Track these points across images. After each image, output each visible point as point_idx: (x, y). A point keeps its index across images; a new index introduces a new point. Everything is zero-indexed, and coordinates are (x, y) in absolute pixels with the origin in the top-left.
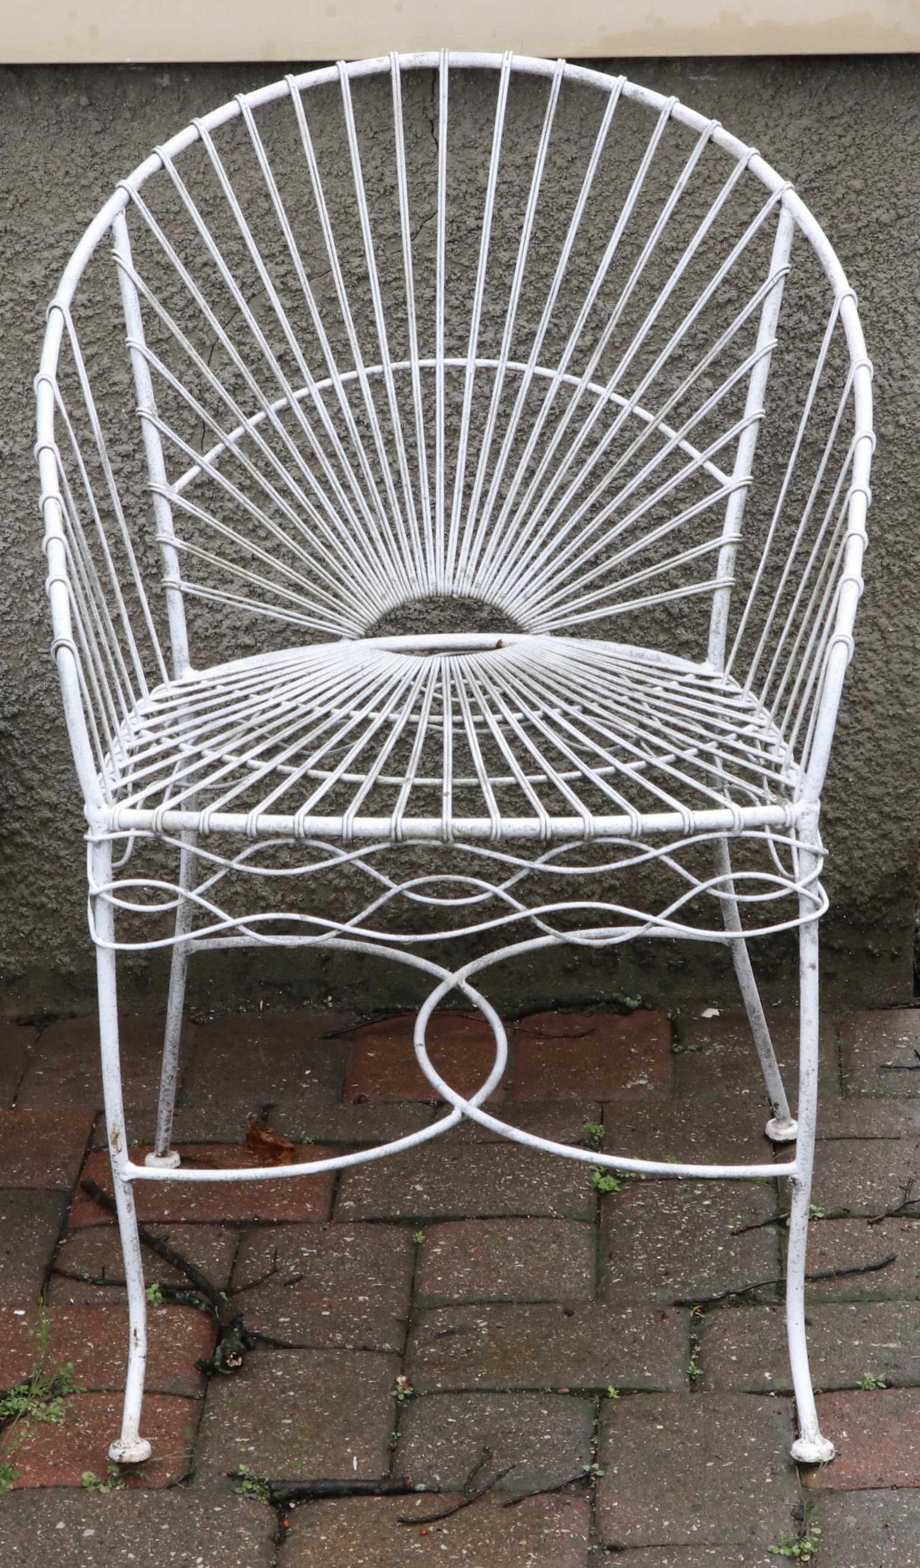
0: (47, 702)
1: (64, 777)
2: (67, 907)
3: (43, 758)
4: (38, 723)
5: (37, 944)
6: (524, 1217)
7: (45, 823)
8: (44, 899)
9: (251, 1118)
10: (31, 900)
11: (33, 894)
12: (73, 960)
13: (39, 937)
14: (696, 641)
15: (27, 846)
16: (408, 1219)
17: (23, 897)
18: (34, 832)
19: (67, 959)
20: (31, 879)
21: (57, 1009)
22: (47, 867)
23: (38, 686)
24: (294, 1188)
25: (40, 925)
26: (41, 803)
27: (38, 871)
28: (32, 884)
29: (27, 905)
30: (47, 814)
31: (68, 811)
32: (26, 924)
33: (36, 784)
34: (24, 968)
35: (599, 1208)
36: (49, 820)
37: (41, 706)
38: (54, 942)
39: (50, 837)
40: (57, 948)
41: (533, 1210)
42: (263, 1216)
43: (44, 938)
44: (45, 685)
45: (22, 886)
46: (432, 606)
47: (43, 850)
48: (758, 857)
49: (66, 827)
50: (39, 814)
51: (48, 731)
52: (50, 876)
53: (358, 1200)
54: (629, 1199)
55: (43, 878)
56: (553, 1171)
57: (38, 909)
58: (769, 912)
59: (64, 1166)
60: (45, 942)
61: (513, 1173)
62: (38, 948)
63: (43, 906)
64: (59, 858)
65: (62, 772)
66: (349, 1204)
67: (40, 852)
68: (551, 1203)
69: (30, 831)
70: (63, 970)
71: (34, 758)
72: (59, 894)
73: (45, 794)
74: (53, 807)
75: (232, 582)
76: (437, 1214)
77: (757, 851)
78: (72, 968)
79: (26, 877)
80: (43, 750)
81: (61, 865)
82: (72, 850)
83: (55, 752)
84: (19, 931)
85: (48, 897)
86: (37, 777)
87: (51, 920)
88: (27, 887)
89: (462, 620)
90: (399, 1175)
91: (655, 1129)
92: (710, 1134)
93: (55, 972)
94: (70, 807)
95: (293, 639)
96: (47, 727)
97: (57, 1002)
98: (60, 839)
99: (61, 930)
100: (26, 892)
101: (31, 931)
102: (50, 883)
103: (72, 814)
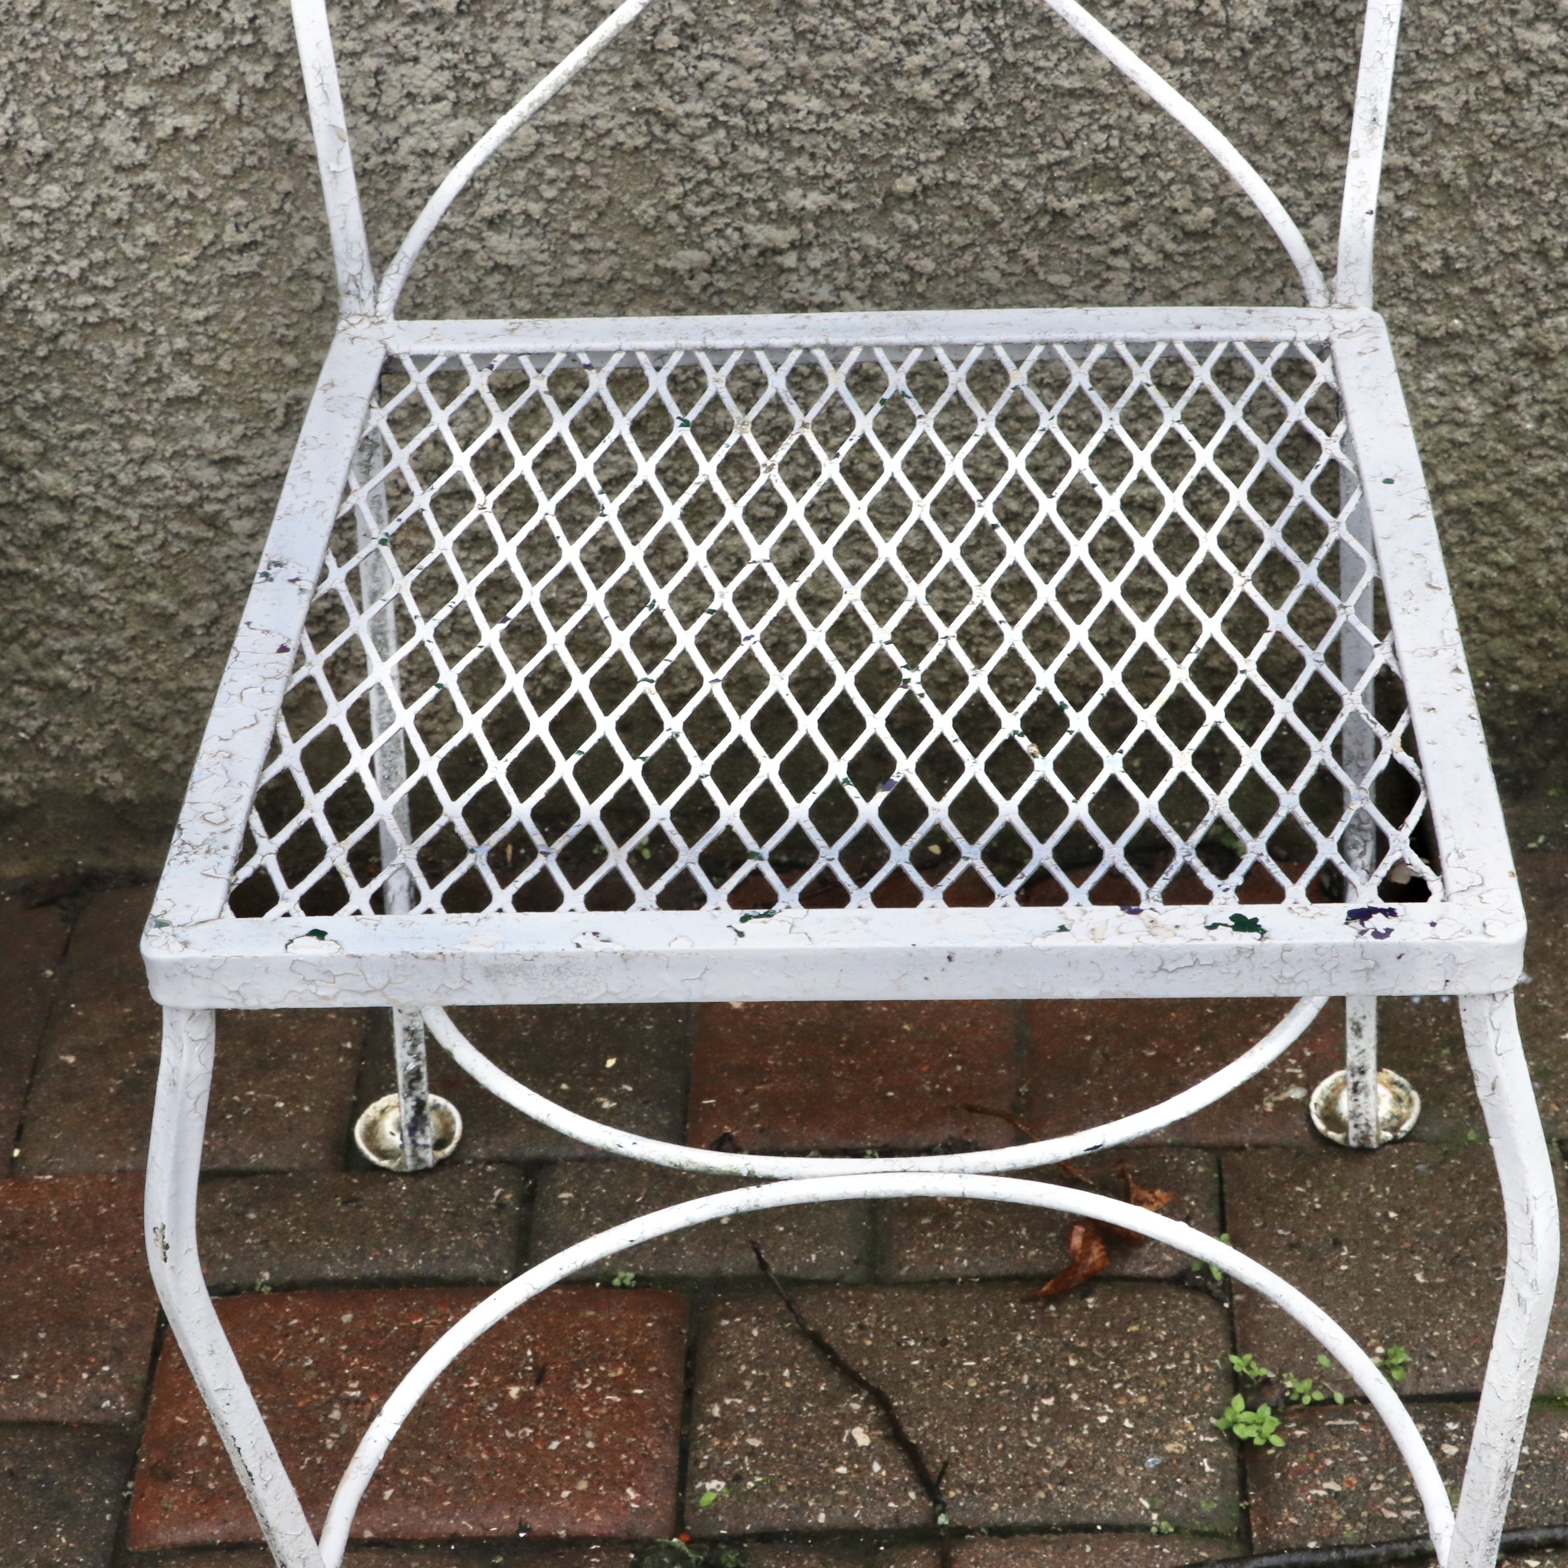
0: (38, 304)
1: (84, 446)
2: (109, 685)
3: (38, 411)
4: (24, 343)
5: (55, 751)
6: (1090, 1528)
7: (51, 533)
8: (62, 673)
9: (501, 1205)
10: (37, 674)
11: (38, 664)
12: (128, 778)
13: (57, 739)
14: (1406, 169)
15: (21, 576)
16: (844, 1532)
17: (19, 669)
18: (32, 551)
19: (117, 777)
20: (33, 635)
21: (105, 863)
22: (64, 613)
23: (16, 273)
24: (598, 1440)
25: (58, 718)
26: (39, 496)
27: (46, 620)
28: (36, 645)
29: (28, 682)
30: (57, 517)
31: (97, 510)
32: (29, 715)
33: (27, 461)
34: (33, 793)
35: (1245, 1497)
36: (60, 527)
37: (25, 310)
38: (90, 748)
39: (66, 558)
40: (96, 758)
41: (1108, 1510)
42: (537, 1525)
43: (67, 739)
44: (31, 271)
45: (15, 648)
46: (845, 104)
47: (51, 583)
48: (1512, 578)
49: (96, 539)
50: (39, 517)
51: (44, 359)
52: (71, 629)
53: (736, 1479)
54: (1311, 1474)
55: (57, 633)
56: (1137, 1382)
57: (51, 690)
58: (1529, 677)
59: (118, 1355)
60: (71, 748)
61: (1053, 1390)
62: (58, 758)
63: (61, 685)
64: (85, 598)
65: (82, 436)
66: (715, 1485)
67: (47, 587)
68: (1143, 1491)
69: (23, 547)
70: (110, 797)
71: (18, 409)
72: (90, 661)
73: (48, 478)
74: (67, 504)
75: (416, 60)
76: (905, 1521)
77: (1512, 568)
78: (129, 793)
79: (22, 633)
80: (38, 397)
81: (92, 610)
82: (111, 581)
83: (65, 397)
84: (16, 730)
85: (71, 669)
86: (29, 446)
87: (80, 707)
88: (26, 650)
89: (910, 131)
90: (816, 1396)
91: (1337, 1244)
92: (1455, 1261)
93: (95, 799)
94: (101, 502)
95: (551, 173)
96: (42, 351)
97: (105, 852)
98: (86, 561)
99: (101, 726)
100: (24, 660)
101: (42, 729)
102: (72, 642)
103: (107, 514)
